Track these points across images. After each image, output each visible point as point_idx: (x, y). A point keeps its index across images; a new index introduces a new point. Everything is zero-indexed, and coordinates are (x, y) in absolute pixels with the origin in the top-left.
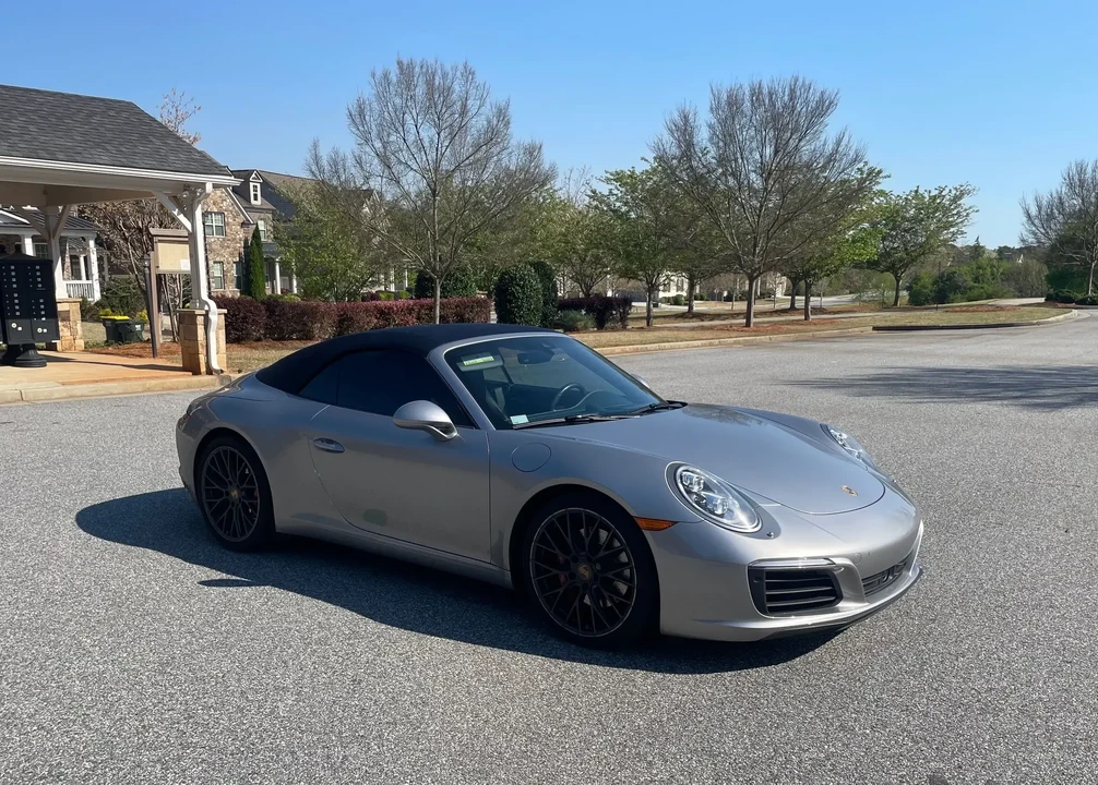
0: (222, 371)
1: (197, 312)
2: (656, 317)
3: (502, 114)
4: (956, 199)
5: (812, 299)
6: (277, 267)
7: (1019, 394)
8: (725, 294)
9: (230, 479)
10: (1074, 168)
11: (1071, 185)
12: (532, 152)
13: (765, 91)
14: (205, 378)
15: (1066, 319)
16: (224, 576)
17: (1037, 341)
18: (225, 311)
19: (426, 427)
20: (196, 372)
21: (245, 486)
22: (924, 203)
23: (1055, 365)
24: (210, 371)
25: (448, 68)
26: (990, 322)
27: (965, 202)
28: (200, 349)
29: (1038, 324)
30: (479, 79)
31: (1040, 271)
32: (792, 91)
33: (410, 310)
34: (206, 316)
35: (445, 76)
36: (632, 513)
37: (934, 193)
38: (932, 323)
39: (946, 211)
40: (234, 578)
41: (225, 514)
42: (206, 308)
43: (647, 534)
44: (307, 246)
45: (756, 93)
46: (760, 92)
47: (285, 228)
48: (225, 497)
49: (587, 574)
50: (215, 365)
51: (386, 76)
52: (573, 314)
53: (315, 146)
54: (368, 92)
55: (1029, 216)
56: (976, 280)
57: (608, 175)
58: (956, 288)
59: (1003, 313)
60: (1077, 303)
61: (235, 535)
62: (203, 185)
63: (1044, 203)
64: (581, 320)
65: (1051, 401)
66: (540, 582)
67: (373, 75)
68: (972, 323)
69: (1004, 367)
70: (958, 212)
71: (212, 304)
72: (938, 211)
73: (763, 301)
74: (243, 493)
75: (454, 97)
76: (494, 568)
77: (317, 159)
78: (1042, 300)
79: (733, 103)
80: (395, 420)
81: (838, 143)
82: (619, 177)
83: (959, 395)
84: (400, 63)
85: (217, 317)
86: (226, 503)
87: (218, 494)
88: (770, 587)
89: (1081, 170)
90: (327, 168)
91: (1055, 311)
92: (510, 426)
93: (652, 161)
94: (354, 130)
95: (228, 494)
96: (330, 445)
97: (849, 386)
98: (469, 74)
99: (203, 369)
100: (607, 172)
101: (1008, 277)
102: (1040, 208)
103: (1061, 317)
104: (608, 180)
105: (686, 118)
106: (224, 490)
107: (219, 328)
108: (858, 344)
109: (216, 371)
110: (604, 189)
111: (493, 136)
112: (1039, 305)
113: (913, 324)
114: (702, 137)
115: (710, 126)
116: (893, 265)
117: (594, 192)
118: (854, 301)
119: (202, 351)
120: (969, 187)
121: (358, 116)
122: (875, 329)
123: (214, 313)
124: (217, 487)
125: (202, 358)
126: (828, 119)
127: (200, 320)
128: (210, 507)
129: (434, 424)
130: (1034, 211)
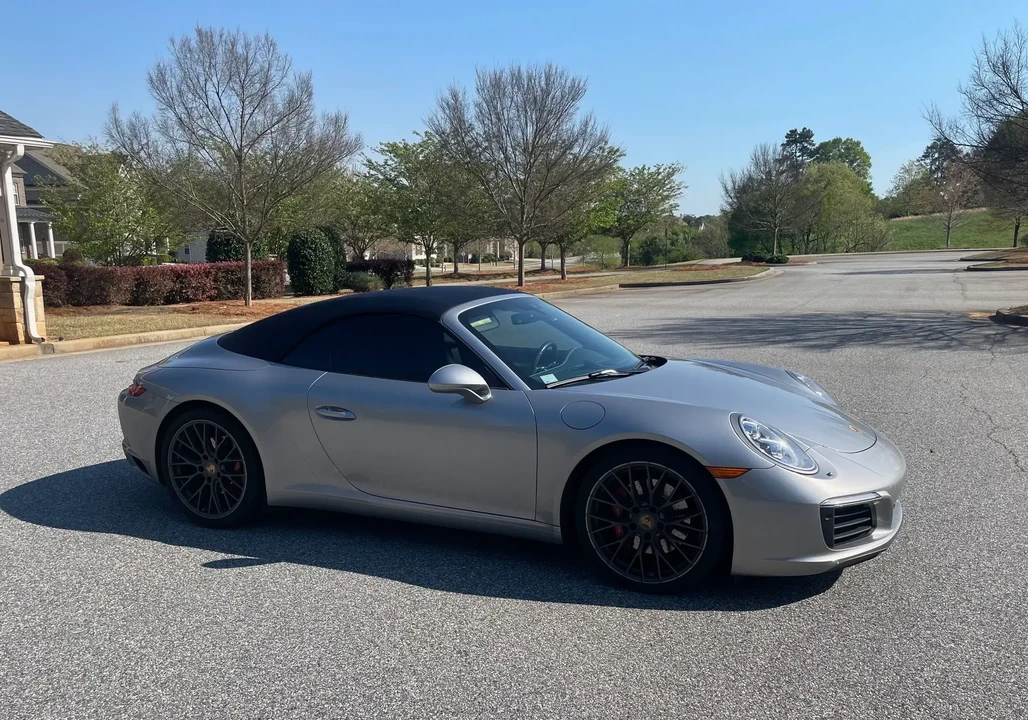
0: (43, 340)
1: (13, 279)
2: (433, 277)
3: (306, 87)
4: (670, 175)
5: (546, 261)
6: (51, 231)
7: (788, 338)
8: (470, 257)
9: (205, 453)
10: (759, 148)
11: (757, 164)
12: (338, 123)
13: (525, 76)
14: (24, 348)
15: (768, 275)
16: (221, 556)
17: (759, 294)
18: (42, 277)
19: (463, 390)
20: (14, 341)
21: (226, 460)
22: (644, 178)
23: (793, 313)
24: (29, 340)
25: (251, 38)
26: (712, 279)
27: (676, 178)
28: (18, 318)
29: (748, 279)
30: (281, 50)
31: (722, 236)
32: (548, 78)
33: (207, 274)
34: (22, 283)
35: (247, 46)
36: (704, 463)
37: (653, 170)
38: (666, 281)
39: (661, 184)
40: (236, 557)
41: (200, 490)
42: (22, 274)
43: (721, 482)
44: (87, 210)
45: (516, 78)
46: (520, 76)
47: (59, 192)
48: (198, 472)
49: (649, 524)
50: (34, 333)
51: (185, 44)
52: (362, 275)
53: (114, 110)
54: (168, 58)
55: (726, 190)
56: (673, 244)
57: (383, 147)
58: (658, 251)
59: (719, 271)
60: (767, 262)
61: (214, 511)
62: (13, 147)
63: (738, 179)
64: (370, 281)
65: (819, 343)
66: (596, 536)
67: (173, 42)
68: (697, 280)
69: (755, 315)
70: (671, 187)
71: (29, 271)
72: (656, 184)
73: (502, 263)
74: (223, 467)
75: (256, 67)
76: (544, 525)
77: (116, 122)
78: (739, 260)
79: (497, 84)
80: (432, 385)
81: (586, 124)
82: (393, 149)
83: (746, 341)
84: (199, 32)
85: (34, 283)
86: (201, 479)
87: (190, 470)
88: (838, 521)
89: (765, 153)
90: (127, 131)
91: (758, 269)
92: (544, 386)
93: (424, 135)
94: (156, 94)
95: (201, 469)
96: (335, 411)
97: (652, 336)
98: (271, 45)
99: (22, 338)
100: (381, 144)
101: (697, 240)
102: (734, 183)
103: (764, 273)
104: (382, 151)
105: (455, 96)
106: (197, 466)
107: (37, 295)
108: (617, 300)
109: (37, 340)
110: (379, 159)
111: (296, 106)
112: (737, 264)
113: (651, 281)
114: (470, 115)
115: (478, 105)
116: (623, 231)
117: (369, 161)
118: (579, 262)
119: (19, 320)
120: (679, 166)
121: (159, 82)
122: (621, 286)
123: (31, 280)
124: (188, 463)
125: (20, 327)
126: (579, 103)
127: (16, 287)
128: (180, 485)
129: (470, 386)
130: (730, 186)
